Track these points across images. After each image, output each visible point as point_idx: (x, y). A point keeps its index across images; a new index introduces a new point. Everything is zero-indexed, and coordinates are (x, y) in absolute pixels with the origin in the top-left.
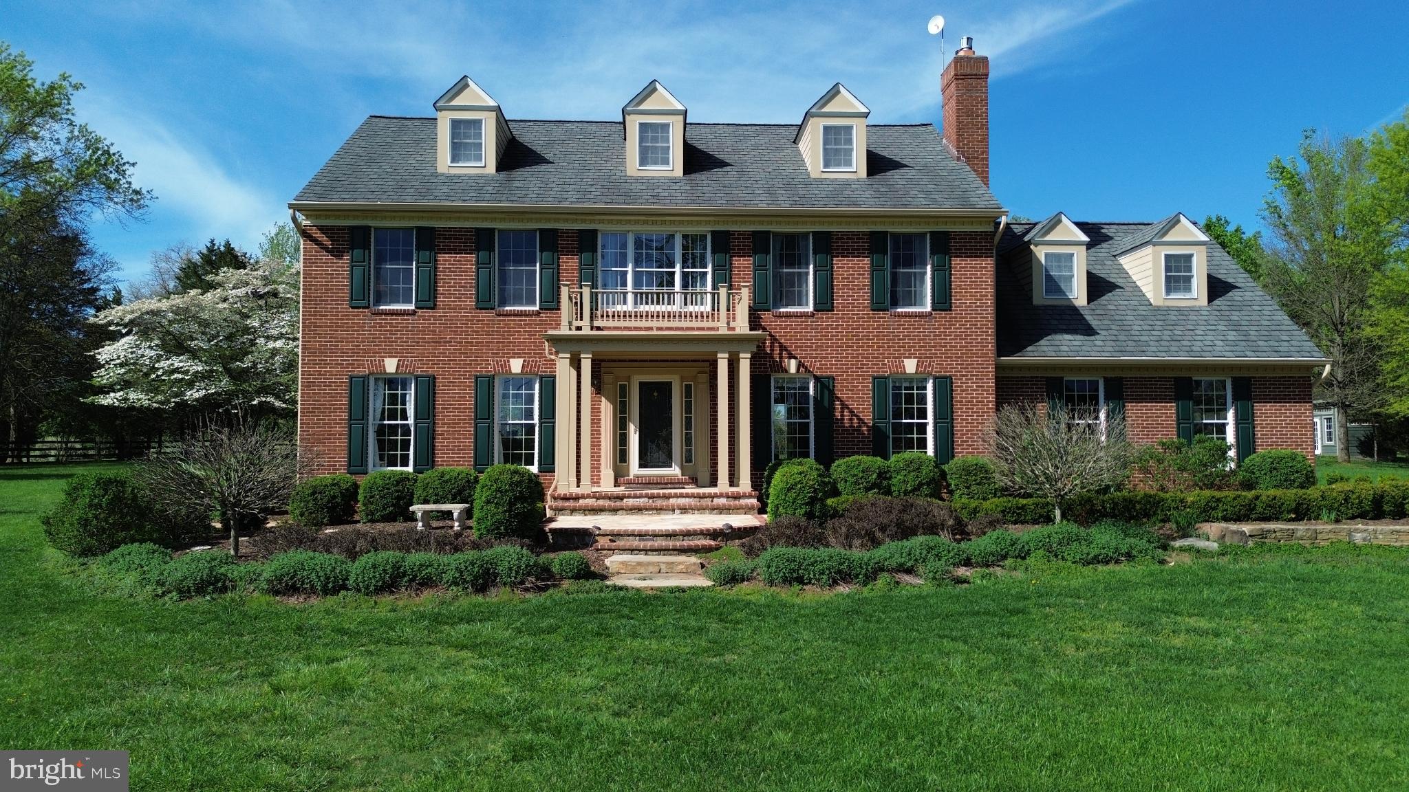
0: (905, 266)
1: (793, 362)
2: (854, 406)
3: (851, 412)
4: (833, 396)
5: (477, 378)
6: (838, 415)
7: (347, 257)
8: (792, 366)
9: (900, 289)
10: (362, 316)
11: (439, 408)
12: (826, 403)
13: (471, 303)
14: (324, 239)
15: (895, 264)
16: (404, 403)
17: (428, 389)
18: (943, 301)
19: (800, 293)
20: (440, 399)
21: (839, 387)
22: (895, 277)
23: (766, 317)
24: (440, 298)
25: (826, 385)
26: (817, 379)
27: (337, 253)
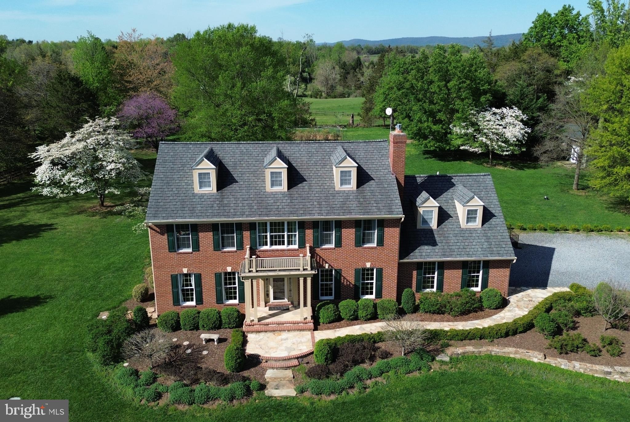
0: (368, 230)
1: (327, 265)
2: (348, 278)
3: (347, 280)
4: (341, 275)
5: (215, 274)
6: (342, 281)
7: (166, 235)
8: (327, 266)
9: (366, 237)
10: (173, 255)
11: (203, 284)
12: (338, 278)
13: (212, 248)
14: (157, 229)
15: (364, 230)
16: (190, 281)
17: (199, 278)
18: (381, 242)
19: (330, 239)
20: (203, 281)
21: (343, 272)
22: (364, 234)
23: (318, 250)
24: (201, 248)
25: (338, 272)
26: (335, 270)
27: (163, 234)
